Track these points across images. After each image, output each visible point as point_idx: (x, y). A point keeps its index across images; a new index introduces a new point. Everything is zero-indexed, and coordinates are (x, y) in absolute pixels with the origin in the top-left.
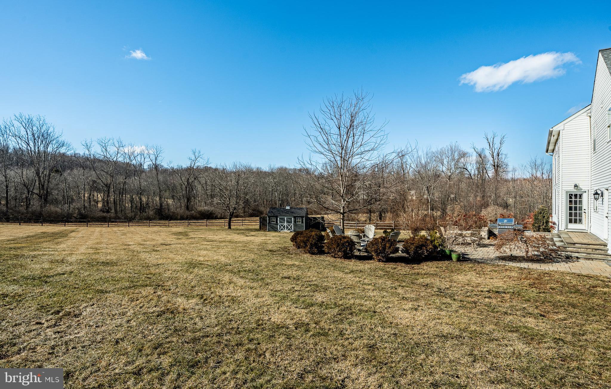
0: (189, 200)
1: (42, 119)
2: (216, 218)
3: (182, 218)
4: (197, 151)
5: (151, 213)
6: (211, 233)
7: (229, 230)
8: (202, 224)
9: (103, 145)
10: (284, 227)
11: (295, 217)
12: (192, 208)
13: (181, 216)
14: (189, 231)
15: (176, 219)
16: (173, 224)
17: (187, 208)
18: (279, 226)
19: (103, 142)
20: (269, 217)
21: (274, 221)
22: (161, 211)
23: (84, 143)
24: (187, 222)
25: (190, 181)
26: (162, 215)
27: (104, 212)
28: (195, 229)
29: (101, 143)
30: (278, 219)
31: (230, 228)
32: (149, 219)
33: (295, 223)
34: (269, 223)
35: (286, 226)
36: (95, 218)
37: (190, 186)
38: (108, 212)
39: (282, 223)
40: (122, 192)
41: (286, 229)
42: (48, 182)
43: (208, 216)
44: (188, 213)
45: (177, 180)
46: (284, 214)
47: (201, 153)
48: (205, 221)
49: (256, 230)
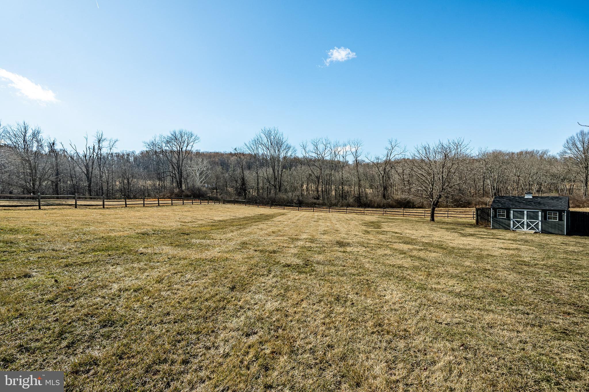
0: (385, 188)
1: (276, 130)
2: (414, 207)
3: (379, 206)
4: (394, 140)
5: (351, 200)
6: (408, 224)
7: (432, 222)
8: (399, 213)
9: (315, 144)
10: (523, 223)
11: (544, 211)
12: (388, 196)
13: (378, 204)
14: (383, 220)
15: (373, 207)
16: (369, 212)
17: (384, 196)
18: (512, 223)
19: (315, 141)
20: (495, 209)
21: (503, 215)
22: (360, 199)
23: (301, 144)
24: (382, 210)
25: (387, 170)
26: (360, 202)
27: (315, 199)
28: (390, 219)
29: (314, 143)
30: (512, 212)
31: (433, 219)
32: (348, 205)
33: (545, 219)
34: (495, 216)
35: (525, 223)
36: (308, 204)
37: (387, 176)
38: (318, 198)
39: (518, 218)
40: (328, 183)
41: (525, 227)
42: (281, 176)
43: (406, 204)
44: (384, 201)
45: (374, 171)
46: (522, 205)
47: (398, 142)
48: (401, 210)
49: (471, 225)
